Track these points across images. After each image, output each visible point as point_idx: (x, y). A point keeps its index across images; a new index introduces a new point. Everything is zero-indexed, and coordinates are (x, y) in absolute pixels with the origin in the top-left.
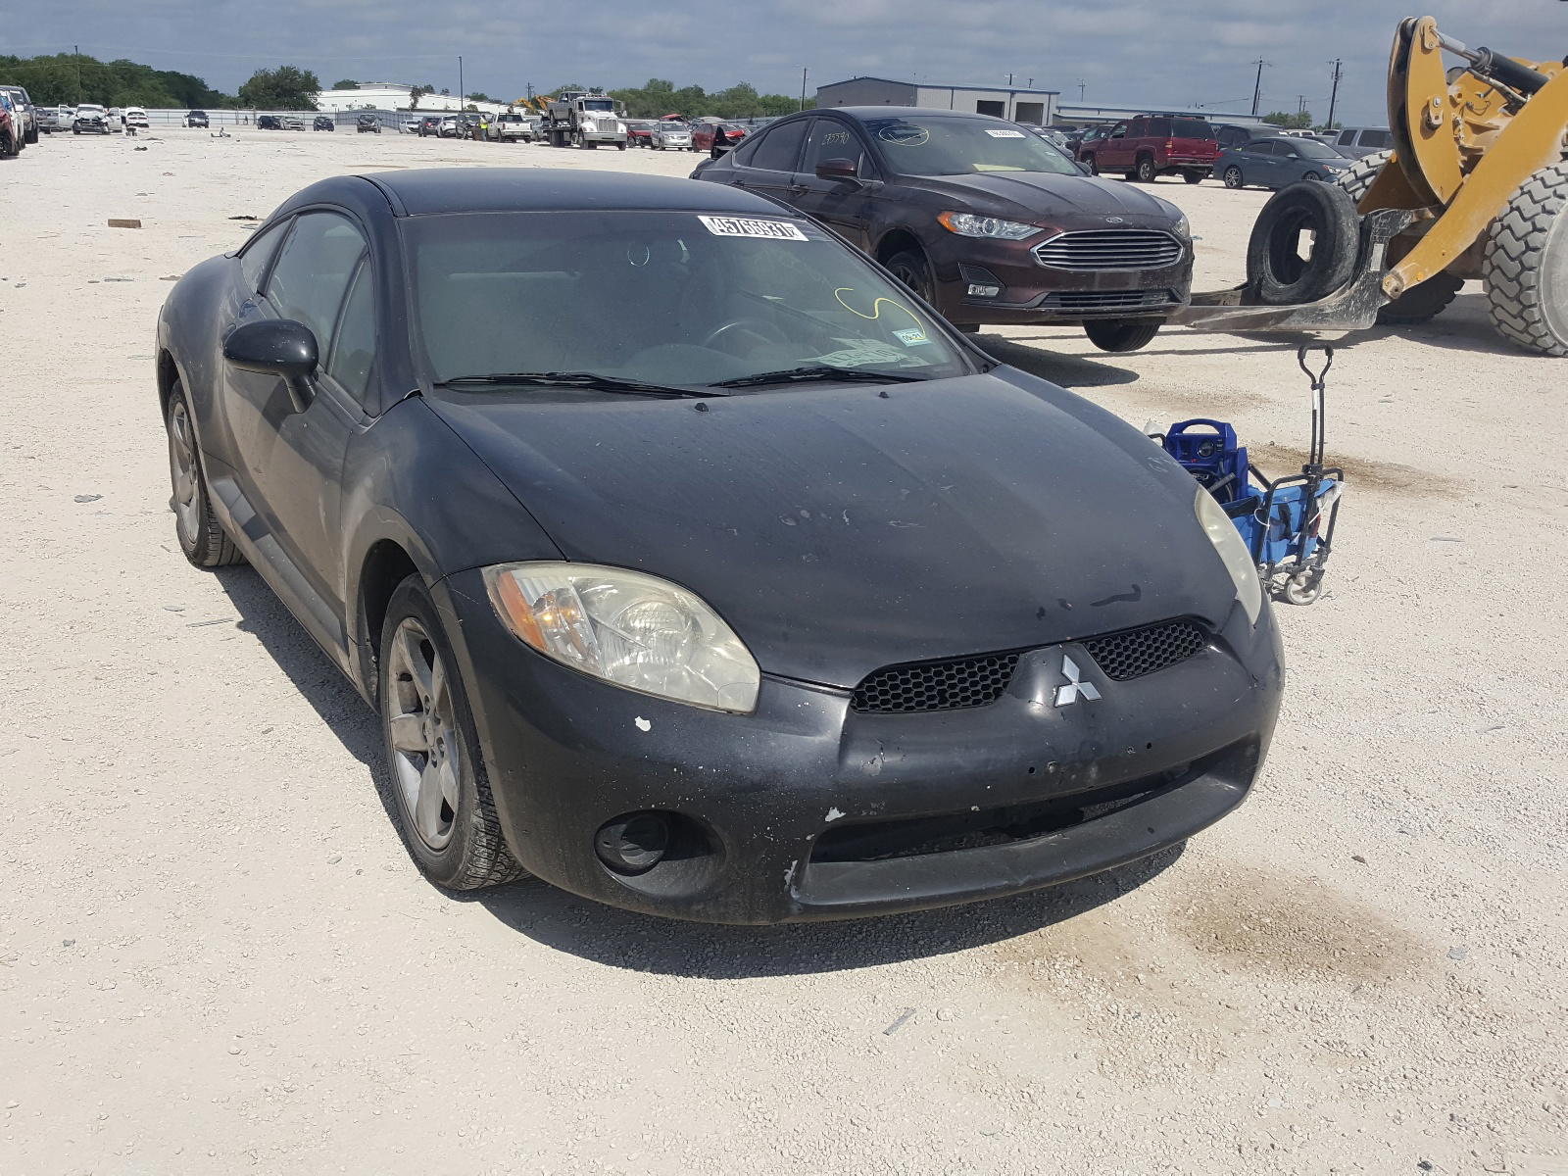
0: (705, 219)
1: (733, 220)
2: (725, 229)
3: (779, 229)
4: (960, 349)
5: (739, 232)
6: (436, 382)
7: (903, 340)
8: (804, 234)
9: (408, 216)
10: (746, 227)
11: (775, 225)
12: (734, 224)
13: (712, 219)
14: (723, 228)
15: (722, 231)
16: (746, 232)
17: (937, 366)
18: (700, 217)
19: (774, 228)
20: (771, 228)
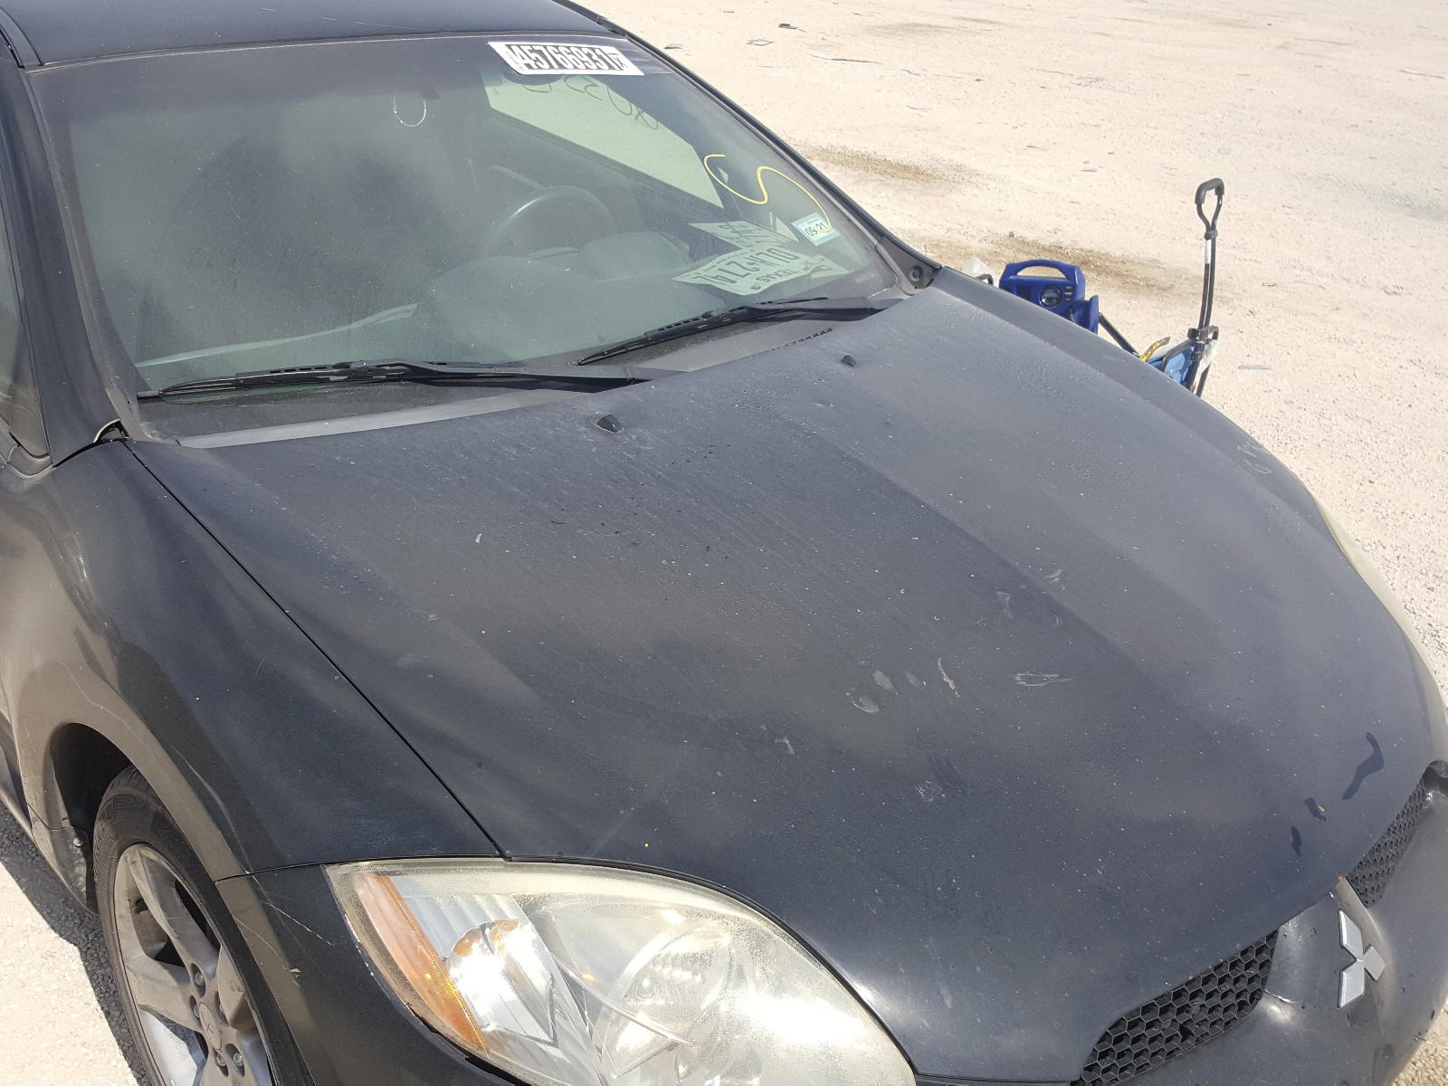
0: (499, 47)
1: (539, 46)
2: (532, 63)
3: (600, 57)
4: (876, 242)
5: (551, 67)
6: (142, 394)
7: (806, 235)
8: (635, 63)
9: (41, 65)
10: (558, 57)
11: (593, 50)
12: (540, 52)
13: (509, 46)
14: (527, 61)
15: (528, 66)
16: (561, 66)
17: (858, 273)
18: (492, 44)
19: (595, 57)
20: (589, 55)
